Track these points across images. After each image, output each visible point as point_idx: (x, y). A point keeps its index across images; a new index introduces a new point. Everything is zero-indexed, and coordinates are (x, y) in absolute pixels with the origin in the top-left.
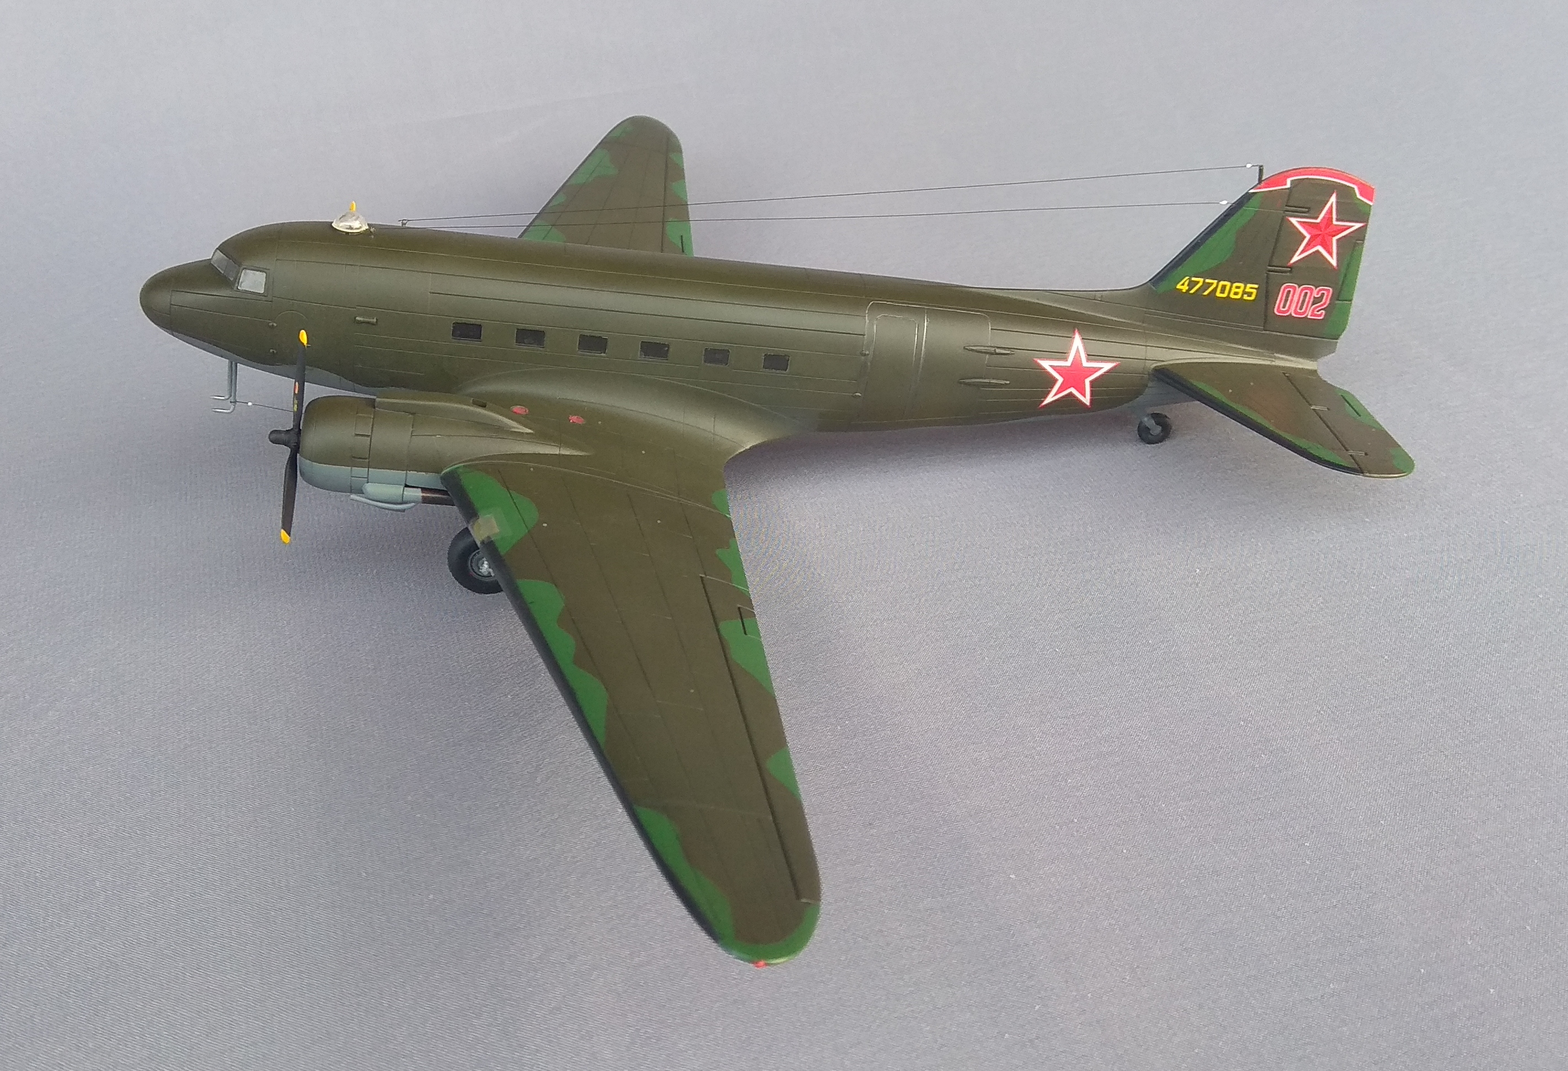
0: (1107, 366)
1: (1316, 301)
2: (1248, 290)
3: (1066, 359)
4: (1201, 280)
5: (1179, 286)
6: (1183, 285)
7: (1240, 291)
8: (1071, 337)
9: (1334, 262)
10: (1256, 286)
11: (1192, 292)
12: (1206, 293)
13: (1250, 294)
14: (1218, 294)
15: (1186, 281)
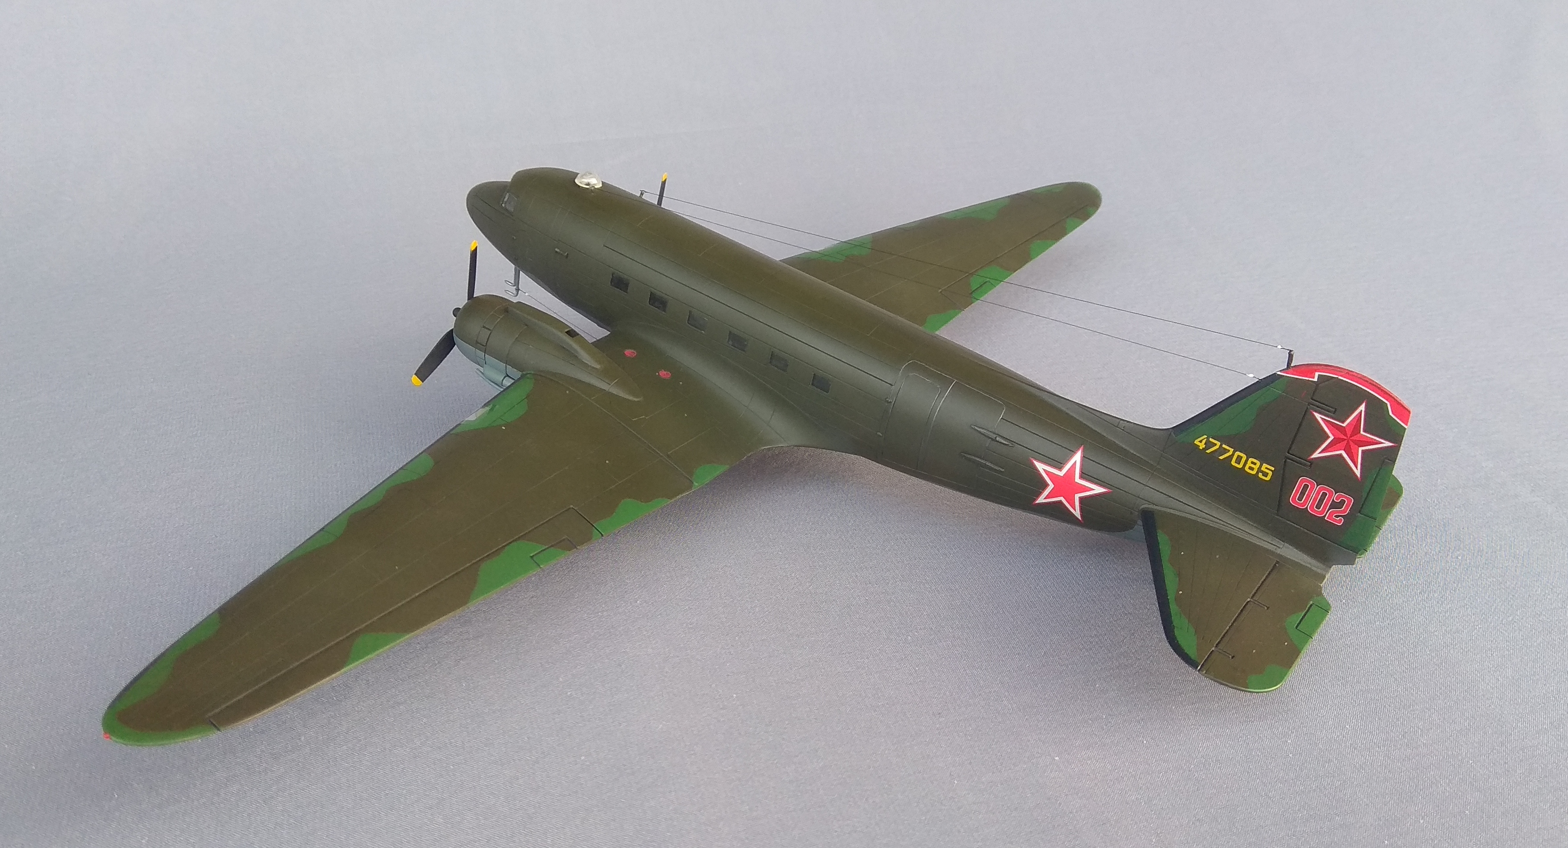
0: (1098, 490)
1: (1334, 505)
2: (1263, 469)
3: (1060, 469)
4: (1218, 444)
5: (1197, 442)
6: (1201, 442)
7: (1256, 467)
8: (1073, 452)
9: (1358, 473)
10: (1273, 469)
11: (1208, 451)
12: (1221, 458)
13: (1265, 475)
14: (1233, 463)
15: (1203, 439)
